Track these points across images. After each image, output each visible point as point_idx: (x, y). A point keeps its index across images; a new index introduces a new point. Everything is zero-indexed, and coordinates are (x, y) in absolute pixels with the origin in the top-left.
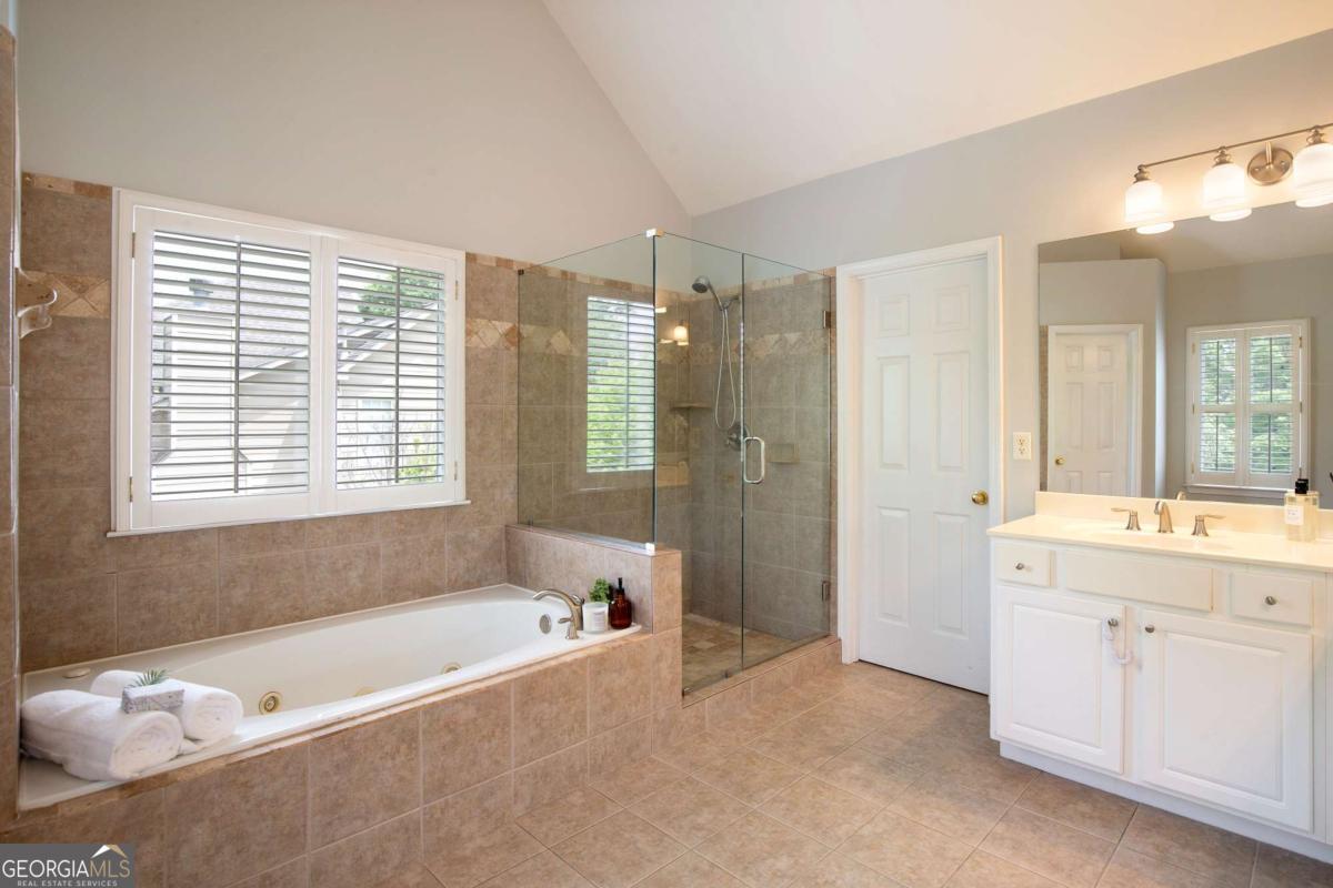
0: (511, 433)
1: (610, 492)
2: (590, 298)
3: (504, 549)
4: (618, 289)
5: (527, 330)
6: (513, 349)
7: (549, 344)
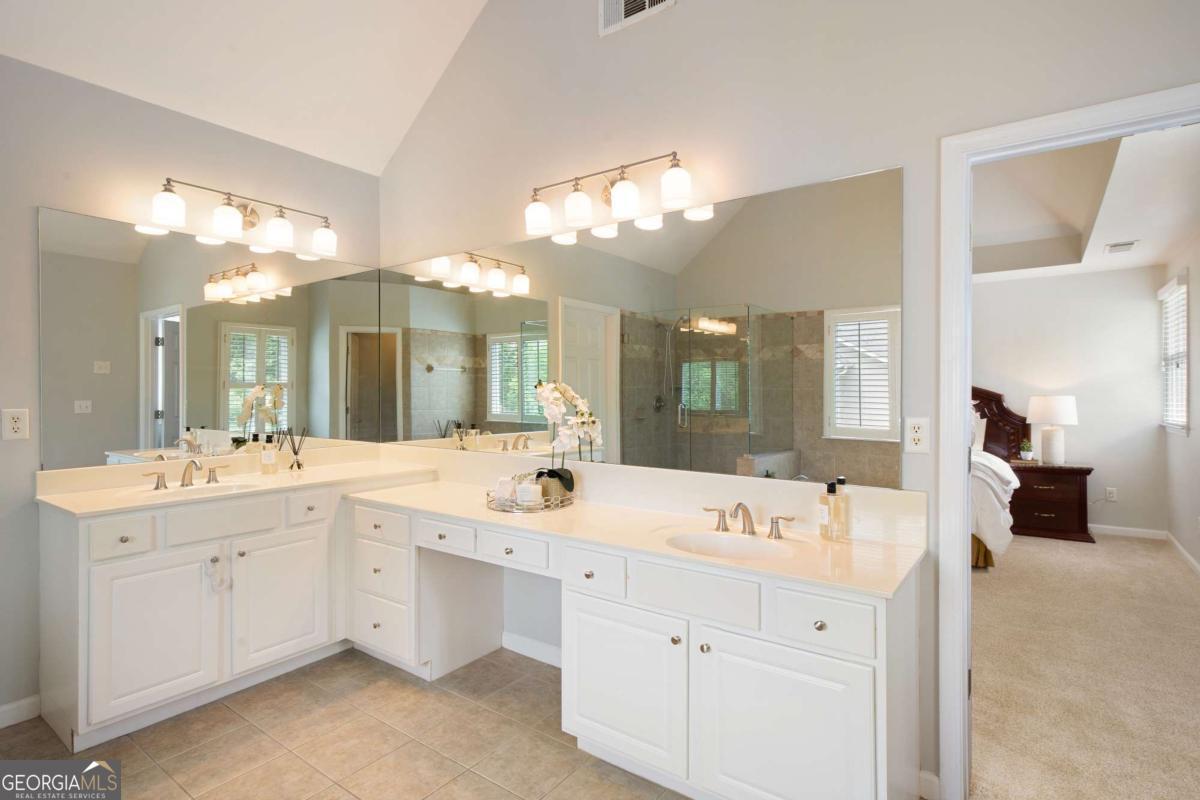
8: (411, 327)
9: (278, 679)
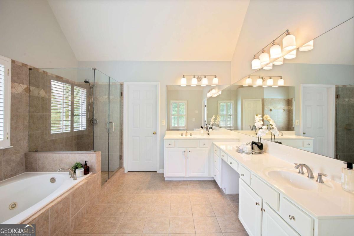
0: (26, 122)
1: (56, 139)
2: (52, 81)
3: (24, 161)
4: (59, 79)
5: (32, 88)
6: (27, 94)
7: (39, 94)
8: (265, 98)
9: (198, 181)
